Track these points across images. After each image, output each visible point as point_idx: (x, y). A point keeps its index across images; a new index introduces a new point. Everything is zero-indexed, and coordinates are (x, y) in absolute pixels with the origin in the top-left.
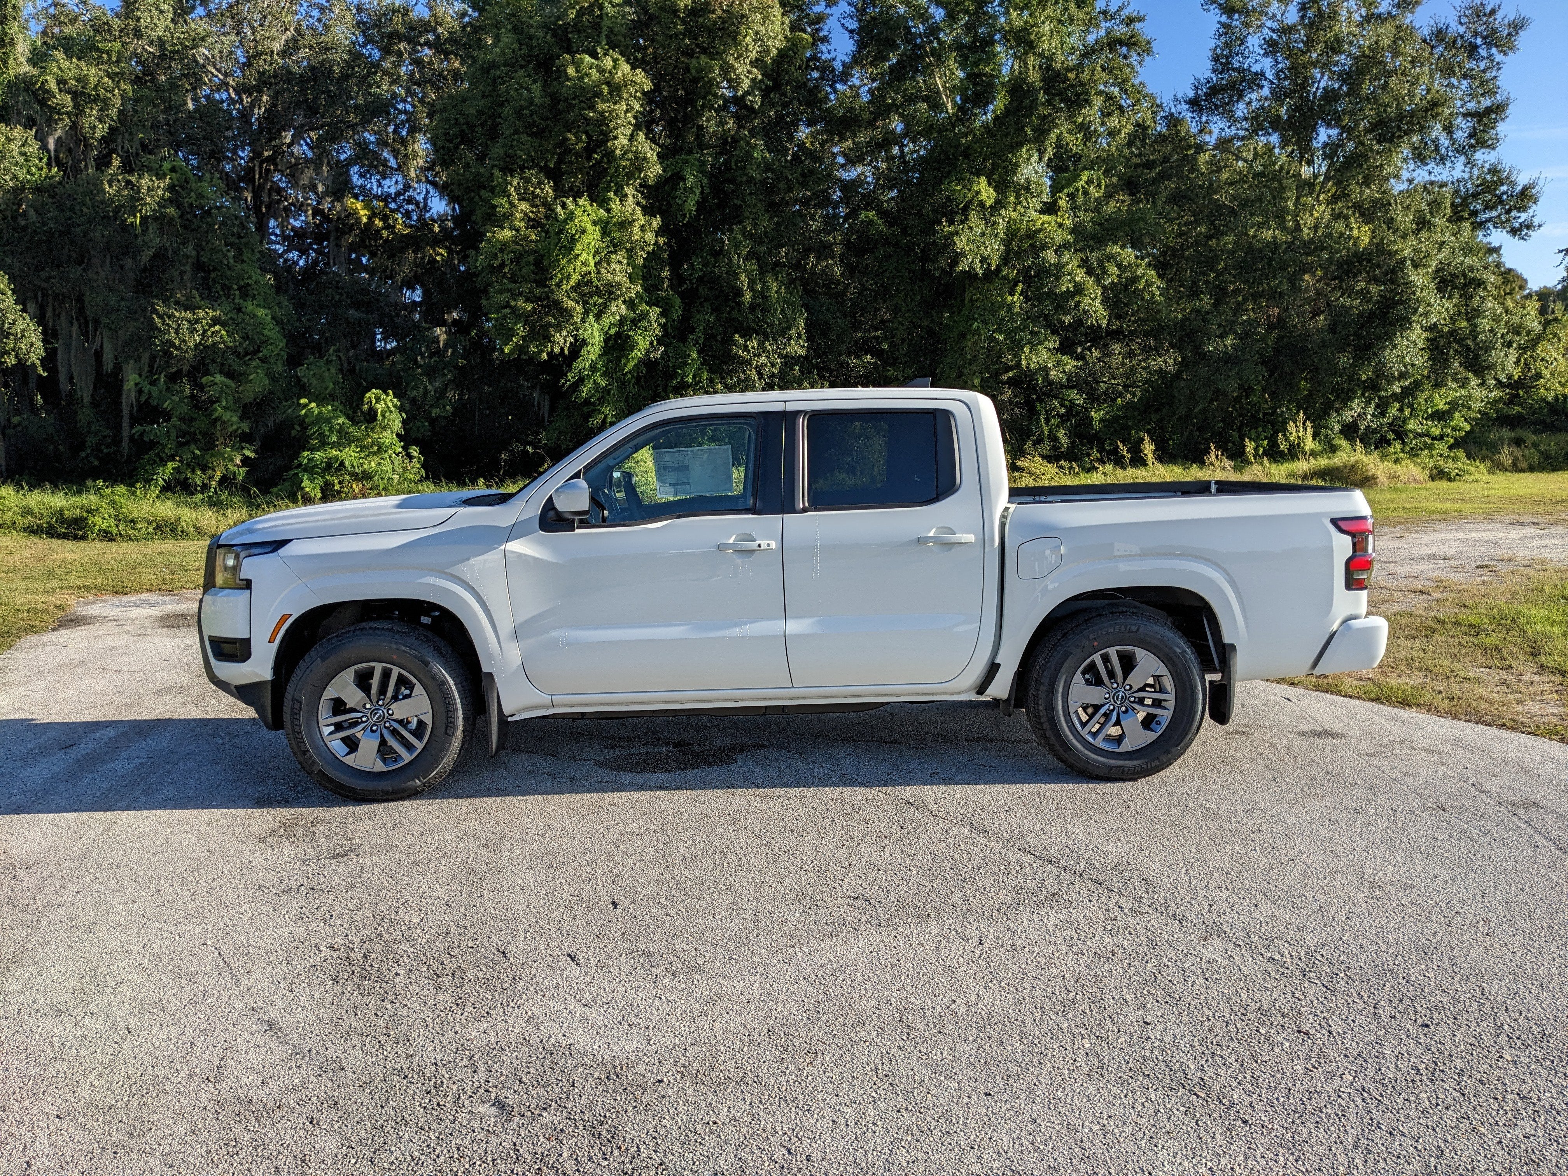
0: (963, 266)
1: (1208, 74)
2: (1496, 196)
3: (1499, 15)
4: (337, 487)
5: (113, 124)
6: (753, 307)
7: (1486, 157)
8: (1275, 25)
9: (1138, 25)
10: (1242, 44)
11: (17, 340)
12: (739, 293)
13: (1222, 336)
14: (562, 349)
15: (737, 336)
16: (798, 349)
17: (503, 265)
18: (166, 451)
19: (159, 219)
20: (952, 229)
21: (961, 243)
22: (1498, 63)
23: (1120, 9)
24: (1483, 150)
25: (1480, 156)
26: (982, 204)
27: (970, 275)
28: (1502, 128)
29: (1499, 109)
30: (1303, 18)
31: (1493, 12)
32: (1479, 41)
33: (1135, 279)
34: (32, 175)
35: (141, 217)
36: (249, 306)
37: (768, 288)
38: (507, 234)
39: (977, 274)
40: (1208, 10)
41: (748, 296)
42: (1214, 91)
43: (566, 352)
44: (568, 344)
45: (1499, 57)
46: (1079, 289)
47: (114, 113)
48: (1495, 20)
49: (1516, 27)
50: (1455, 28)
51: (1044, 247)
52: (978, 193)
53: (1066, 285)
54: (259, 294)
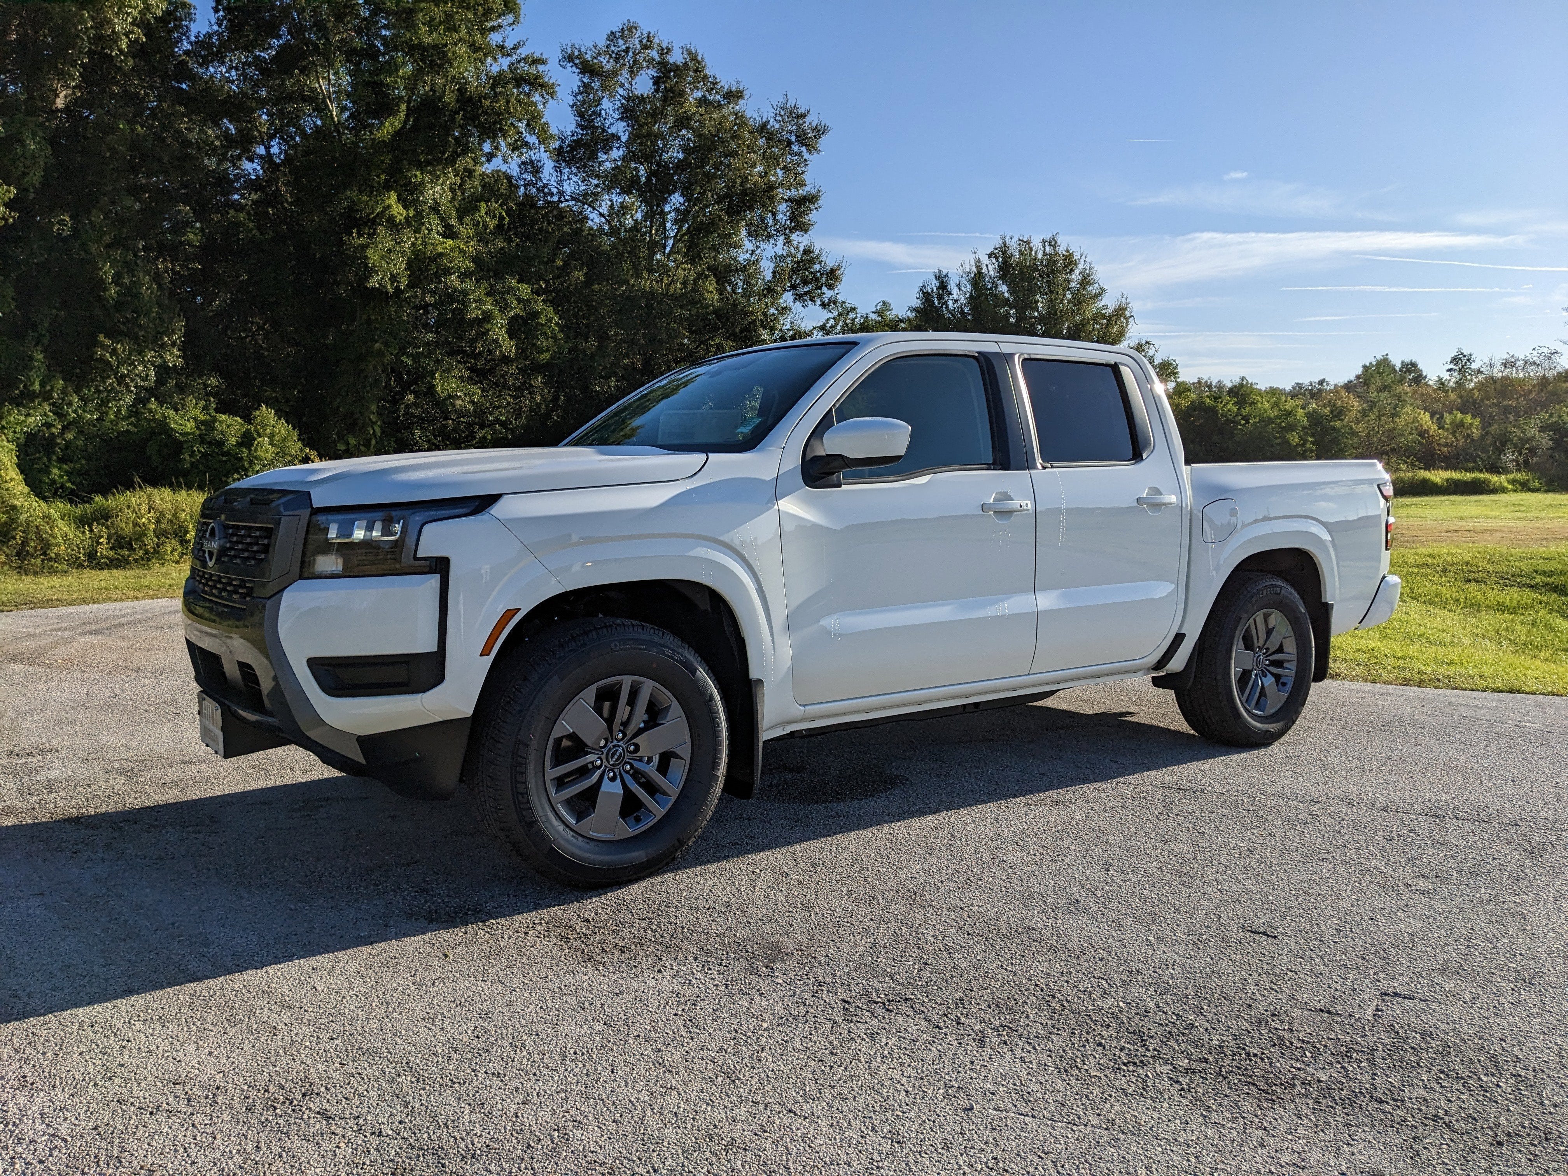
0: (374, 282)
1: (573, 127)
2: (812, 273)
3: (808, 119)
6: (119, 305)
7: (800, 239)
8: (625, 93)
9: (541, 67)
10: (598, 105)
12: (101, 284)
13: (607, 378)
15: (101, 337)
16: (173, 358)
20: (361, 241)
21: (373, 256)
22: (805, 160)
23: (515, 48)
24: (798, 232)
25: (795, 237)
26: (391, 220)
27: (380, 294)
28: (813, 217)
29: (811, 199)
30: (657, 90)
31: (803, 116)
32: (793, 138)
33: (535, 315)
37: (139, 284)
39: (387, 293)
40: (564, 67)
41: (113, 290)
42: (577, 144)
45: (806, 156)
46: (487, 317)
48: (805, 122)
49: (820, 131)
50: (774, 125)
51: (447, 272)
52: (389, 207)
53: (474, 313)
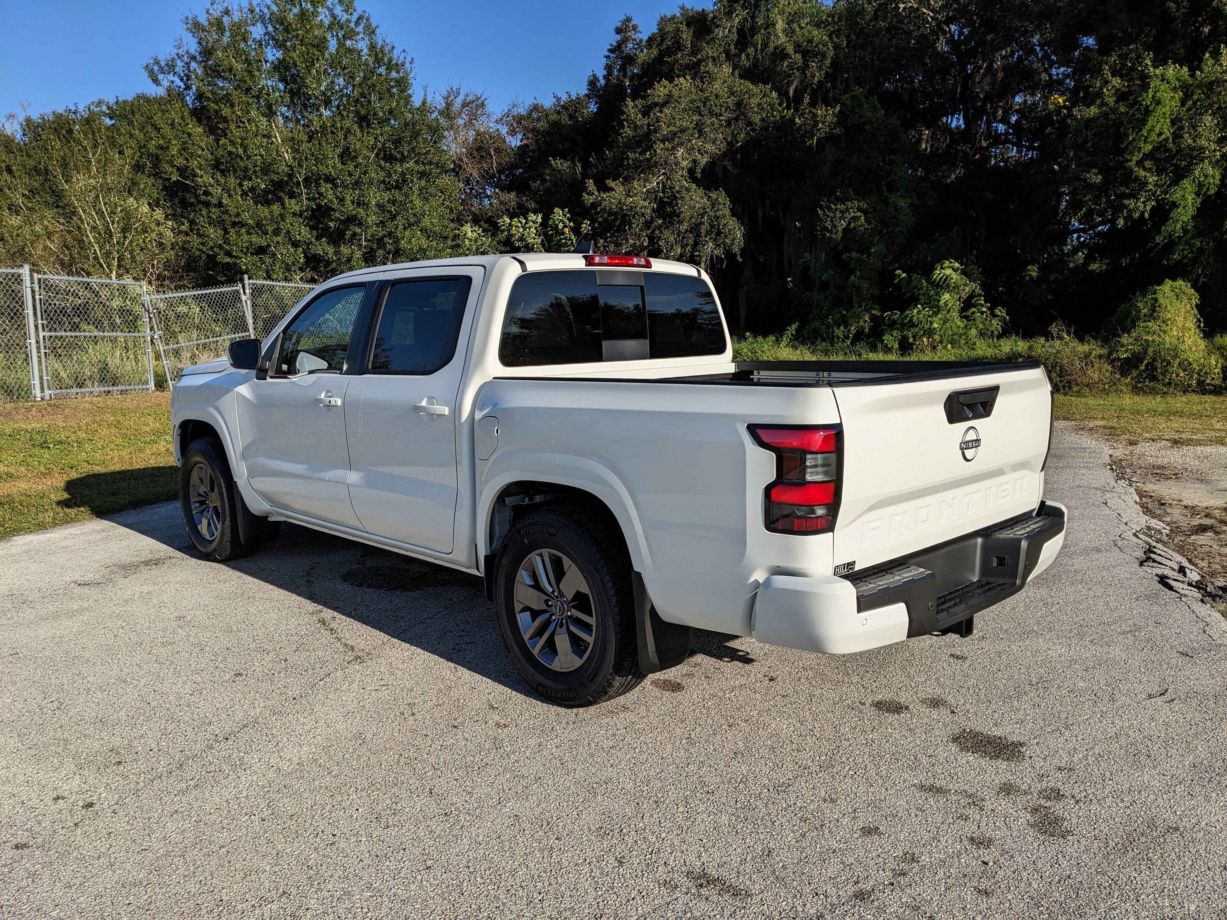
4: (911, 340)
5: (828, 70)
11: (726, 237)
14: (1142, 214)
17: (1086, 141)
18: (824, 311)
19: (830, 138)
34: (775, 117)
35: (817, 139)
36: (893, 198)
38: (1093, 111)
43: (1147, 215)
44: (1148, 208)
47: (828, 62)
54: (902, 187)
